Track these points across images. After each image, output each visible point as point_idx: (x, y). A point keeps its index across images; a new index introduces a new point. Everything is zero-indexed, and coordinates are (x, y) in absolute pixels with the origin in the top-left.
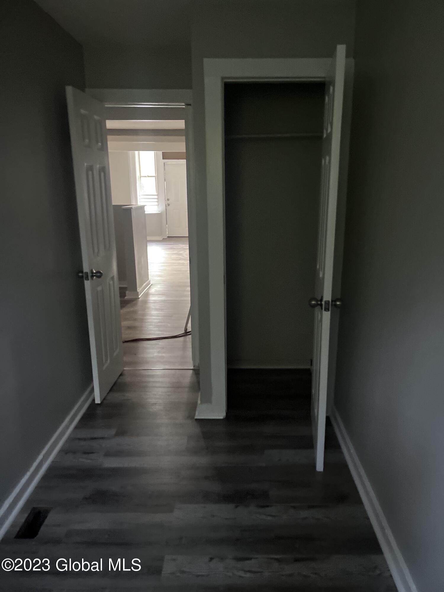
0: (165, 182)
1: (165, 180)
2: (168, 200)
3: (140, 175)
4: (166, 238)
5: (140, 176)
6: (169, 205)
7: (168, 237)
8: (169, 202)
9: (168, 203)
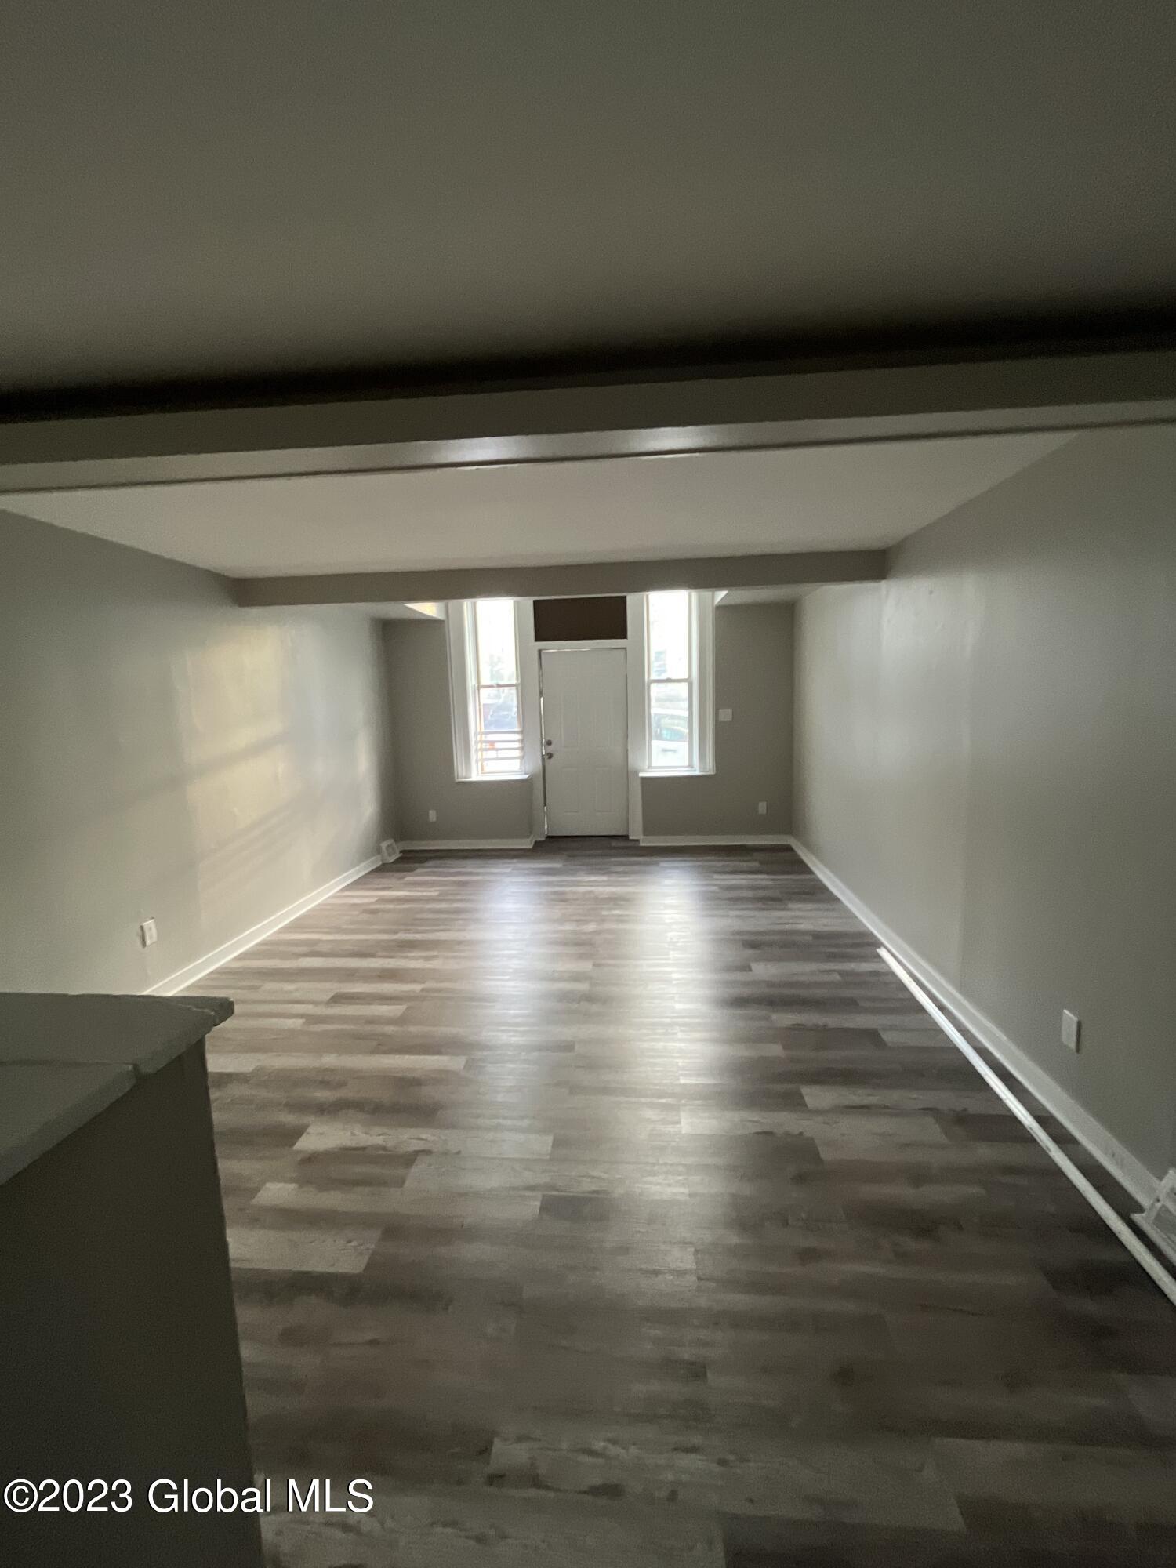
0: (542, 699)
1: (541, 694)
2: (549, 743)
3: (479, 682)
4: (543, 839)
5: (477, 685)
6: (550, 756)
7: (548, 837)
8: (551, 749)
9: (549, 751)
